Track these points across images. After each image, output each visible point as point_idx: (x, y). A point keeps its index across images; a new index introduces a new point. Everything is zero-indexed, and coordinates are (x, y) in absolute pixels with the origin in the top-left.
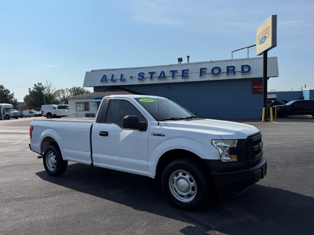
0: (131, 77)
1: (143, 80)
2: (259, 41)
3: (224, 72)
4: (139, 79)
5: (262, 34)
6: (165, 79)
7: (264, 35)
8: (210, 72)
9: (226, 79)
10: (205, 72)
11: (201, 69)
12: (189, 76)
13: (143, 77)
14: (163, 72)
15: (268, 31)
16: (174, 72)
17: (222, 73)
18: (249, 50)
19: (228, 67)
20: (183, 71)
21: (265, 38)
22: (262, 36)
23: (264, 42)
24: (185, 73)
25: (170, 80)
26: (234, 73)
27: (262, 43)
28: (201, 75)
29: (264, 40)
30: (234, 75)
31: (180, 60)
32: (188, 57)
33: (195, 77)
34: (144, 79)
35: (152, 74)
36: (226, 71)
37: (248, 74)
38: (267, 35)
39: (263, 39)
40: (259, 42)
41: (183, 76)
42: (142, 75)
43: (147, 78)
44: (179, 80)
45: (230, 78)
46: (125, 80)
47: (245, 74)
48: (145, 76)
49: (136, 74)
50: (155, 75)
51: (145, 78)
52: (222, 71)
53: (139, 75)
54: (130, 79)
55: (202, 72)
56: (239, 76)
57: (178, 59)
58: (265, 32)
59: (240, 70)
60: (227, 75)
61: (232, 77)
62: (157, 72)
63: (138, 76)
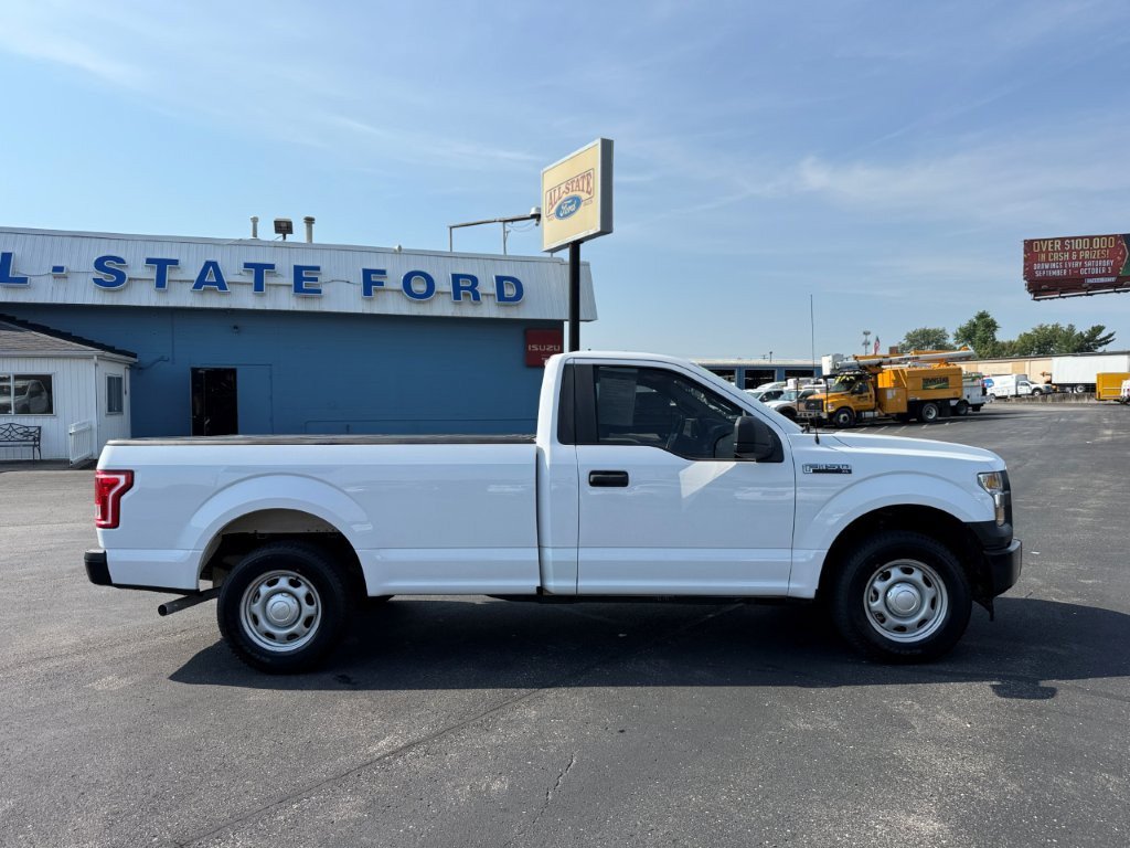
0: (58, 269)
1: (117, 291)
2: (556, 207)
3: (443, 293)
4: (97, 281)
5: (563, 188)
6: (224, 294)
7: (571, 194)
8: (400, 286)
9: (450, 315)
10: (382, 284)
11: (367, 273)
12: (324, 289)
13: (121, 277)
14: (211, 266)
15: (588, 183)
16: (259, 271)
17: (438, 293)
18: (507, 229)
19: (456, 278)
20: (298, 270)
21: (577, 201)
22: (565, 196)
23: (571, 213)
24: (304, 280)
25: (246, 300)
26: (476, 297)
27: (565, 216)
28: (367, 292)
29: (571, 208)
30: (474, 305)
31: (284, 227)
32: (310, 221)
33: (343, 298)
34: (127, 285)
35: (162, 266)
36: (449, 288)
37: (517, 305)
38: (584, 196)
39: (569, 205)
40: (553, 211)
41: (298, 288)
42: (114, 266)
43: (135, 280)
44: (286, 301)
45: (464, 315)
46: (24, 280)
47: (506, 306)
48: (129, 274)
49: (82, 262)
50: (179, 271)
51: (130, 279)
52: (438, 287)
53: (100, 264)
54: (51, 277)
55: (371, 281)
56: (489, 309)
57: (275, 222)
58: (575, 185)
59: (493, 290)
60: (456, 303)
61: (468, 310)
62: (183, 261)
63: (92, 268)
